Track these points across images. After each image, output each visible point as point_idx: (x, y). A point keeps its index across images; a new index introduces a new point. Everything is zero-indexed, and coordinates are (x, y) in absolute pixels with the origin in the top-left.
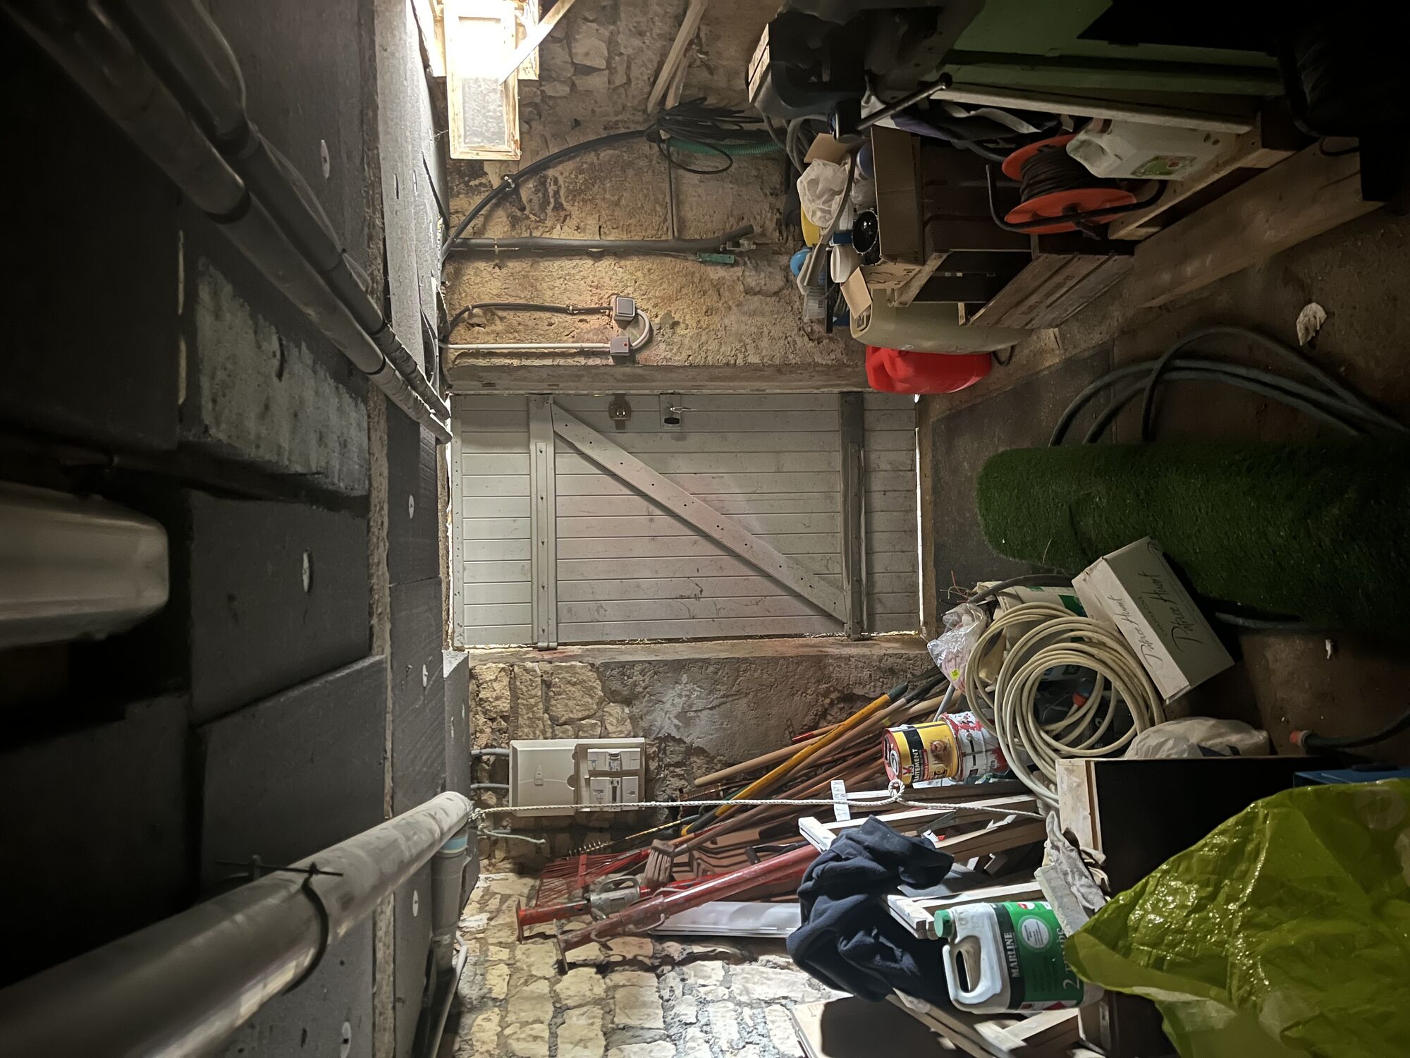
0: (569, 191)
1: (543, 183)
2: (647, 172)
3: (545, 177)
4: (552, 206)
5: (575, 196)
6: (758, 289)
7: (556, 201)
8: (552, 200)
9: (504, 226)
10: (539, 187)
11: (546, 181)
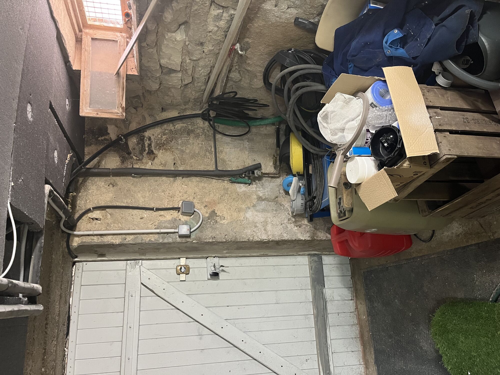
0: (157, 144)
1: (142, 139)
2: (201, 135)
3: (144, 136)
4: (147, 152)
5: (160, 147)
6: (264, 198)
7: (149, 149)
8: (147, 149)
9: (117, 162)
10: (139, 142)
11: (144, 139)
